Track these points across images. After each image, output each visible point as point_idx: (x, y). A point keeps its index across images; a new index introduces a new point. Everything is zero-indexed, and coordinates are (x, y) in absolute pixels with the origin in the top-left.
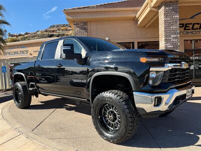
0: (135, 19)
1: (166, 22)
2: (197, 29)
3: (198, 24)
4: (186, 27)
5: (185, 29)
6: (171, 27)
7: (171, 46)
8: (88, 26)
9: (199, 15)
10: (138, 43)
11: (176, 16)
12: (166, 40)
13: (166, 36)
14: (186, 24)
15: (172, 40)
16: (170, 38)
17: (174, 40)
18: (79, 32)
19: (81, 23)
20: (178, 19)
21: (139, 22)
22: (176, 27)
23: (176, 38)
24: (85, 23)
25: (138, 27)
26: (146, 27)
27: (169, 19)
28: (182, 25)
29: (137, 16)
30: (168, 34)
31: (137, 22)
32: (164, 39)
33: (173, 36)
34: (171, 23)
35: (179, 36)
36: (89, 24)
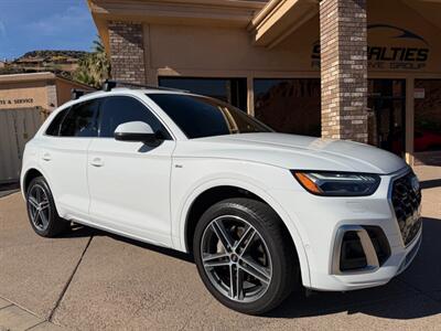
0: (250, 28)
1: (341, 25)
6: (352, 39)
7: (351, 80)
8: (146, 36)
10: (255, 79)
11: (361, 15)
12: (343, 68)
13: (342, 57)
15: (352, 67)
16: (348, 62)
17: (357, 67)
18: (124, 48)
19: (128, 26)
20: (364, 21)
21: (258, 37)
22: (360, 38)
23: (359, 62)
24: (139, 28)
27: (348, 20)
29: (254, 22)
30: (346, 53)
32: (337, 63)
33: (355, 57)
34: (352, 29)
35: (365, 58)
36: (146, 29)
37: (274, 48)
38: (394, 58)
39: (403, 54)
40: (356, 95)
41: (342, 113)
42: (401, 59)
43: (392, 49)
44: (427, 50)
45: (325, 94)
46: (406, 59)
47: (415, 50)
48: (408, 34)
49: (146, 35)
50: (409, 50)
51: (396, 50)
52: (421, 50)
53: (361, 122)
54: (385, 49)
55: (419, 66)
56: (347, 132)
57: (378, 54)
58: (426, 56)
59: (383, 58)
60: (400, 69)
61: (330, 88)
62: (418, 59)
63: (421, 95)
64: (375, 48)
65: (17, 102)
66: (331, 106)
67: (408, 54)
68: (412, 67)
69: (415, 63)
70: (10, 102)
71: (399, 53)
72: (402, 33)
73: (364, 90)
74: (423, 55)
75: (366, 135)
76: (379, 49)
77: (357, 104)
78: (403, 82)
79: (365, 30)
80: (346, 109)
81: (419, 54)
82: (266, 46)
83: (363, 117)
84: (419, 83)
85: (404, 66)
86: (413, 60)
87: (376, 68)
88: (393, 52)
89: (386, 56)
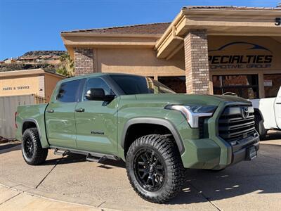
0: (155, 49)
1: (193, 53)
2: (226, 62)
3: (227, 57)
4: (214, 59)
5: (213, 63)
6: (199, 60)
7: (199, 82)
9: (228, 47)
10: (159, 77)
11: (204, 47)
12: (195, 76)
13: (194, 70)
14: (214, 57)
15: (200, 75)
16: (198, 72)
17: (203, 75)
18: (82, 62)
19: (85, 50)
20: (206, 50)
21: (158, 54)
22: (205, 59)
23: (205, 72)
24: (91, 51)
26: (168, 59)
27: (197, 50)
28: (210, 58)
30: (196, 68)
32: (191, 73)
33: (201, 70)
34: (199, 55)
35: (208, 70)
36: (95, 52)
37: (171, 59)
38: (249, 62)
39: (254, 59)
40: (202, 90)
42: (254, 62)
43: (247, 56)
44: (271, 56)
46: (257, 62)
47: (263, 56)
48: (257, 47)
49: (95, 55)
50: (259, 56)
51: (250, 57)
52: (267, 56)
54: (242, 56)
55: (266, 66)
57: (238, 60)
58: (271, 60)
59: (241, 62)
61: (189, 86)
62: (265, 62)
63: (269, 84)
64: (235, 56)
65: (19, 88)
68: (261, 66)
69: (264, 64)
70: (15, 89)
71: (252, 59)
72: (253, 46)
74: (269, 59)
76: (239, 56)
78: (257, 76)
79: (207, 55)
81: (266, 59)
82: (165, 58)
84: (266, 76)
85: (256, 66)
86: (262, 62)
87: (237, 68)
88: (248, 58)
89: (243, 61)
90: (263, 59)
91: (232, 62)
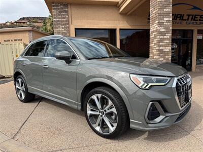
0: (118, 6)
3: (173, 14)
6: (165, 10)
7: (164, 30)
8: (69, 9)
10: (120, 29)
12: (160, 24)
13: (159, 19)
15: (165, 24)
16: (163, 21)
17: (167, 24)
18: (59, 15)
19: (61, 5)
22: (169, 9)
23: (168, 21)
24: (66, 6)
25: (121, 14)
26: (128, 14)
27: (163, 1)
30: (162, 17)
31: (120, 9)
32: (157, 22)
33: (165, 19)
34: (165, 5)
35: (171, 19)
37: (131, 15)
38: (188, 20)
40: (166, 37)
41: (159, 46)
42: (191, 20)
45: (151, 36)
48: (195, 8)
50: (196, 15)
51: (189, 15)
52: (201, 16)
53: (168, 50)
54: (183, 15)
55: (200, 23)
56: (161, 55)
57: (180, 17)
60: (191, 25)
61: (154, 34)
62: (200, 20)
63: (200, 37)
65: (15, 40)
66: (154, 42)
67: (195, 18)
68: (197, 24)
69: (198, 22)
70: (12, 41)
72: (193, 7)
73: (170, 35)
75: (170, 57)
76: (181, 15)
77: (166, 41)
78: (192, 31)
79: (171, 5)
80: (161, 44)
81: (201, 18)
82: (126, 14)
83: (169, 48)
84: (200, 32)
85: (193, 23)
86: (197, 20)
87: (179, 24)
88: (187, 16)
89: (184, 19)
90: (199, 18)
91: (176, 20)
